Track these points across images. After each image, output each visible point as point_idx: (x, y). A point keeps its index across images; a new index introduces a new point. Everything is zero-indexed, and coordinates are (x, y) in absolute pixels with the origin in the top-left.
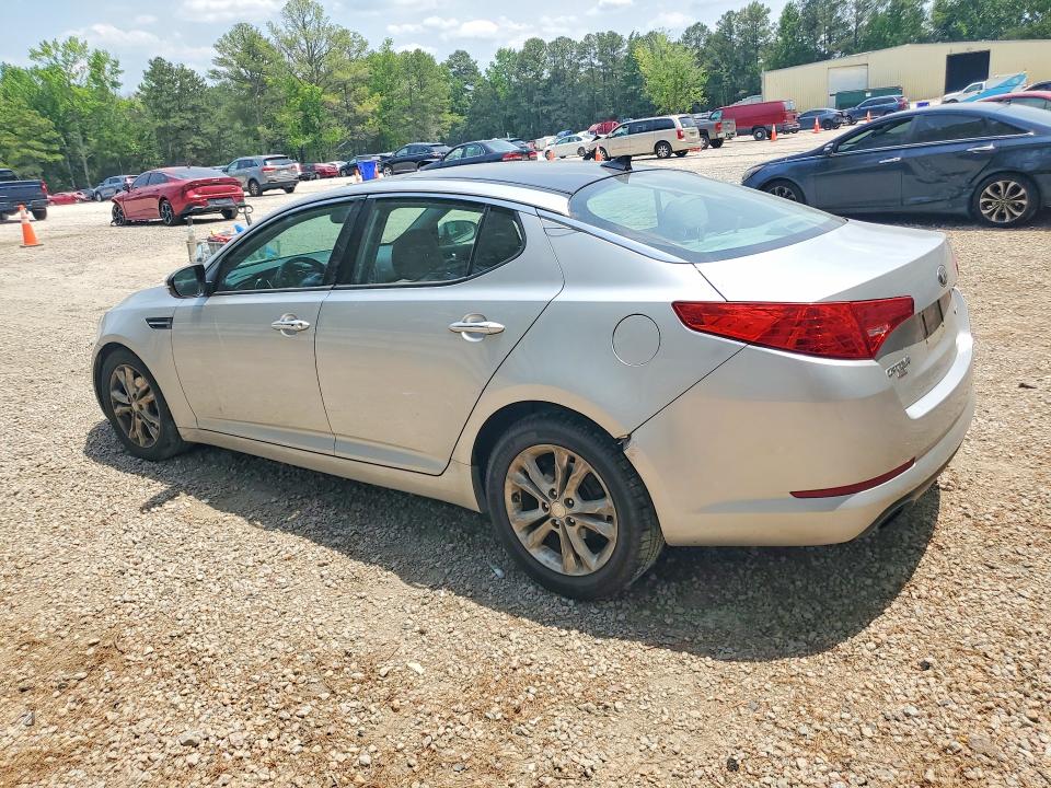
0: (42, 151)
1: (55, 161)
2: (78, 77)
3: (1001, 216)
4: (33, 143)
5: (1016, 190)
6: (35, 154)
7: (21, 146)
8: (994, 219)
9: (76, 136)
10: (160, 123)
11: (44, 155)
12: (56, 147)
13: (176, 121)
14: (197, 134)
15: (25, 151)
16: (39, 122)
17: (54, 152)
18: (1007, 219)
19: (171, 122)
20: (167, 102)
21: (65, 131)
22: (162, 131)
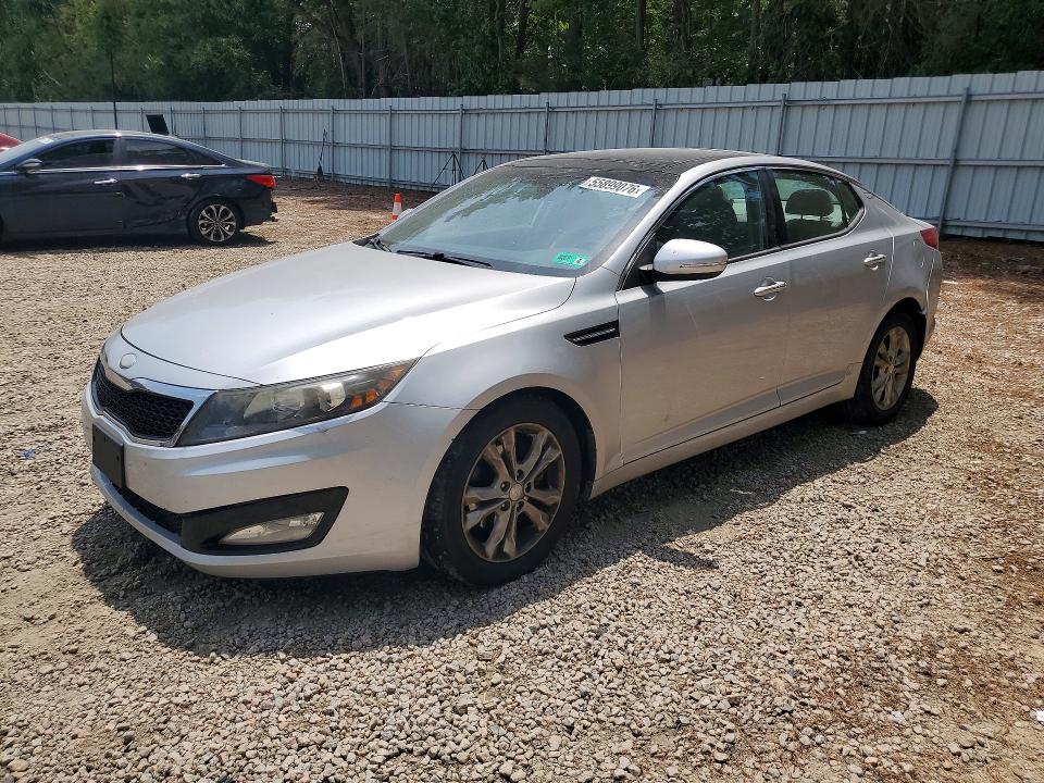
3: (217, 235)
5: (225, 213)
8: (212, 238)
18: (223, 239)
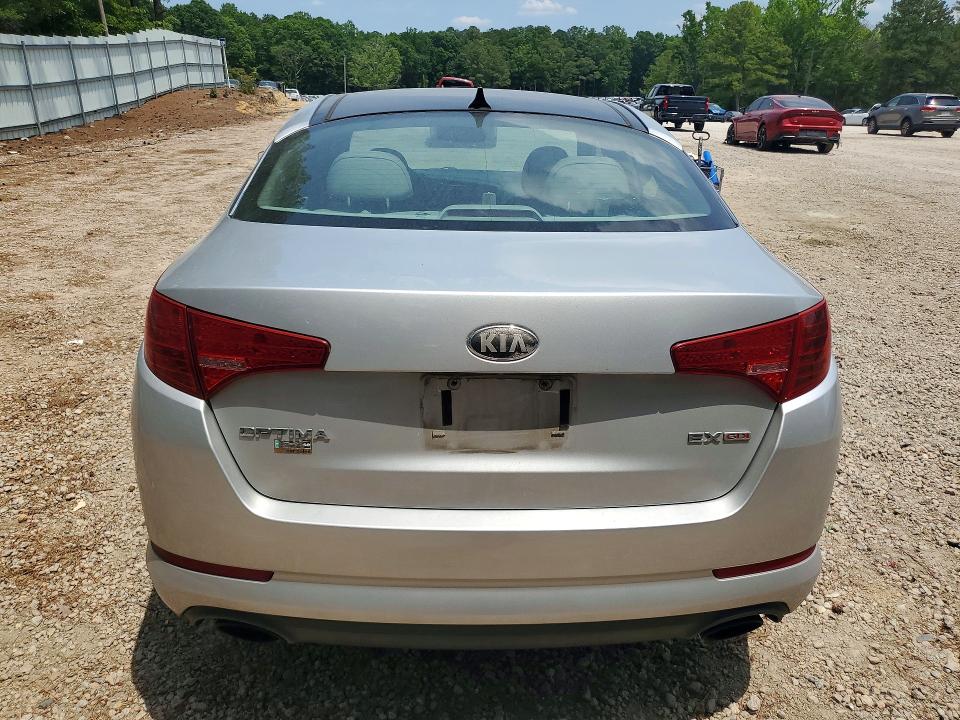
0: (772, 74)
1: (780, 84)
2: (830, 8)
4: (769, 67)
6: (766, 77)
7: (758, 69)
9: (809, 63)
10: (889, 54)
11: (773, 79)
12: (786, 72)
13: (906, 53)
14: (924, 67)
15: (759, 73)
16: (780, 49)
17: (783, 77)
19: (900, 54)
20: (904, 32)
21: (800, 58)
22: (890, 62)
